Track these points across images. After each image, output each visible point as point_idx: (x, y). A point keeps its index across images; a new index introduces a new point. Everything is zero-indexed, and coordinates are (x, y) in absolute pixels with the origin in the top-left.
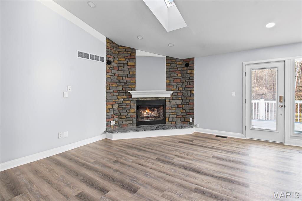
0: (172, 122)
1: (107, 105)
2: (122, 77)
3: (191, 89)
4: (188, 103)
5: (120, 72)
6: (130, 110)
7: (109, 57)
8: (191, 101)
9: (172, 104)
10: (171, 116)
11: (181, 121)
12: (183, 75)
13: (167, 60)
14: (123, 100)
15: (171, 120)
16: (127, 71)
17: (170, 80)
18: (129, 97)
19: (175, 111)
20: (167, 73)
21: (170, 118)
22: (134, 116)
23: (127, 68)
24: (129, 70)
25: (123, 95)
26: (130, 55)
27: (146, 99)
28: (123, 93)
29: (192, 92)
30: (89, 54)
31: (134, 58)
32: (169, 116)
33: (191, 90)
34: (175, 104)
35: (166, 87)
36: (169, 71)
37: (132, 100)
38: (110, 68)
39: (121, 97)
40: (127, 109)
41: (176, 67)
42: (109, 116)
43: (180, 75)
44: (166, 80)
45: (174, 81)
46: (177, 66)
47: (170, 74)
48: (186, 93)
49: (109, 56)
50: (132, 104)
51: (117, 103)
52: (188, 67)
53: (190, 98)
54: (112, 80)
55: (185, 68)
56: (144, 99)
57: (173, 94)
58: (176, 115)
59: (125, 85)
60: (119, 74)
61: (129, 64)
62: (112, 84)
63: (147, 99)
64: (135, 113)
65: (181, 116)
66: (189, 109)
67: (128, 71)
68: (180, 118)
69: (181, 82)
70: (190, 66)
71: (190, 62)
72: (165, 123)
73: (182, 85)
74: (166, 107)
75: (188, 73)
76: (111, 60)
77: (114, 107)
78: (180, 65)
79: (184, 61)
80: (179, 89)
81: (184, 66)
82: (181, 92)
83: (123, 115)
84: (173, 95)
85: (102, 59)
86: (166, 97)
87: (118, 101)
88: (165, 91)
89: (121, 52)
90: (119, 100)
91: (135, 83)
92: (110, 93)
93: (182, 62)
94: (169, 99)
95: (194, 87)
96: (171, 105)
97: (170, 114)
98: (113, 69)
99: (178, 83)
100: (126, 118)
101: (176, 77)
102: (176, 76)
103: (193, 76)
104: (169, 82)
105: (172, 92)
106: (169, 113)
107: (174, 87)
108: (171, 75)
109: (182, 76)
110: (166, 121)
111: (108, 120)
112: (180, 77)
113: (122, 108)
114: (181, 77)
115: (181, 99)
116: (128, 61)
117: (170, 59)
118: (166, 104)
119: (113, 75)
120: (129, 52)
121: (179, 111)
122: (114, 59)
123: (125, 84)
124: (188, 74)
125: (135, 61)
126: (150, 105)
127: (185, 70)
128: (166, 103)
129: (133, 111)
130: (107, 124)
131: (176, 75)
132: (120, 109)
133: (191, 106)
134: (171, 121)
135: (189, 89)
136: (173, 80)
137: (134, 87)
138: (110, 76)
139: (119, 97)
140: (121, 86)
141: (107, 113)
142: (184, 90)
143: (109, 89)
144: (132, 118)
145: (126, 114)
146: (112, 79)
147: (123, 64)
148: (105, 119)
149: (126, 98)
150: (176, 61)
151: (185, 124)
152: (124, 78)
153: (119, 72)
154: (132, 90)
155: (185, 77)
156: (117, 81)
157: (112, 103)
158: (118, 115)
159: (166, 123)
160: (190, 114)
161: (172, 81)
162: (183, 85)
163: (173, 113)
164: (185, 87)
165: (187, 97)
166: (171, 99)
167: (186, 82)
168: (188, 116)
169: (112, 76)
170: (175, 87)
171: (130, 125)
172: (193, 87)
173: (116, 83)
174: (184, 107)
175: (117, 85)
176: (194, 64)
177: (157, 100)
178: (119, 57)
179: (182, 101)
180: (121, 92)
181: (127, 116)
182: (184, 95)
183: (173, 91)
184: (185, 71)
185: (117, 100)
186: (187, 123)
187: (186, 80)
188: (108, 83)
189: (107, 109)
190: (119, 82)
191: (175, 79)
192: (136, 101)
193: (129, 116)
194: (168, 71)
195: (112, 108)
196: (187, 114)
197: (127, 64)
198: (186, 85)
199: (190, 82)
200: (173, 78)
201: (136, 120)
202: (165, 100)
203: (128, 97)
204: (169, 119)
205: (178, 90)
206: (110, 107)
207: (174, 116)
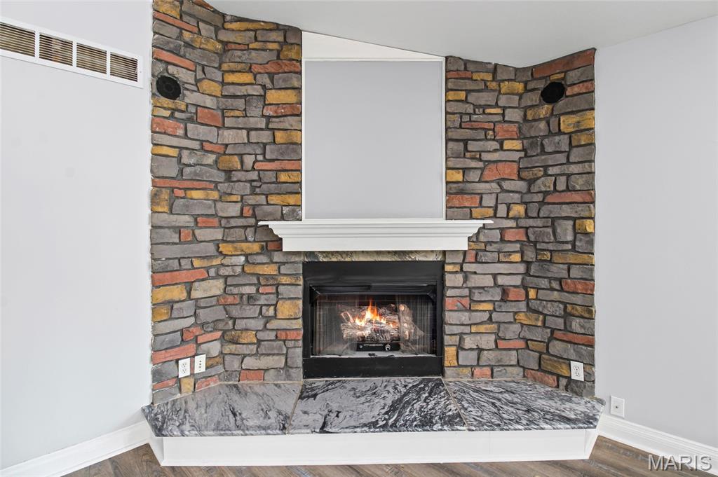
0: (477, 371)
1: (156, 285)
2: (241, 156)
3: (581, 210)
4: (560, 280)
5: (229, 136)
6: (275, 305)
7: (168, 63)
8: (575, 272)
9: (475, 281)
10: (469, 342)
11: (518, 364)
12: (533, 145)
13: (451, 75)
14: (247, 261)
15: (468, 358)
16: (262, 129)
17: (465, 170)
18: (271, 246)
19: (490, 318)
20: (450, 134)
21: (463, 349)
22: (292, 335)
23: (263, 116)
24: (270, 126)
25: (246, 240)
26: (278, 57)
27: (348, 259)
28: (245, 227)
29: (582, 225)
30: (70, 44)
31: (292, 69)
32: (461, 339)
33: (574, 219)
34: (488, 281)
35: (447, 201)
36: (461, 127)
37: (284, 263)
38: (172, 114)
39: (236, 249)
40: (262, 302)
41: (497, 106)
42: (168, 338)
43: (517, 145)
44: (448, 168)
45: (486, 172)
46: (501, 103)
47: (465, 142)
48: (550, 230)
49: (166, 56)
50: (284, 280)
51: (218, 276)
52: (561, 103)
53: (571, 258)
54: (187, 170)
55: (545, 110)
56: (340, 259)
57: (482, 238)
58: (493, 337)
59: (253, 193)
60: (227, 145)
61: (273, 96)
62: (186, 189)
63: (355, 259)
64: (300, 321)
65: (521, 344)
66: (567, 316)
67: (267, 128)
68: (514, 353)
69: (521, 179)
70: (569, 92)
71: (573, 76)
72: (442, 373)
73: (525, 191)
74: (443, 296)
75: (560, 133)
76: (184, 76)
77: (195, 294)
78: (517, 98)
79: (535, 76)
80: (509, 210)
81: (535, 98)
82: (518, 227)
83: (247, 330)
84: (478, 241)
85: (127, 68)
86: (444, 253)
87: (222, 265)
88: (443, 221)
89: (233, 46)
90: (227, 261)
91: (300, 183)
92: (178, 230)
93: (526, 84)
94: (460, 260)
95: (593, 202)
96: (470, 289)
97: (467, 329)
98: (190, 120)
99: (506, 185)
100: (259, 341)
101: (495, 156)
102: (495, 151)
103: (591, 145)
104: (458, 176)
105: (473, 226)
106: (462, 325)
107: (484, 203)
108: (472, 146)
109: (524, 150)
110: (446, 363)
111: (162, 356)
112: (516, 156)
113: (241, 298)
114: (522, 154)
115: (523, 261)
116: (269, 85)
117: (466, 69)
118: (448, 284)
119: (196, 145)
120: (271, 46)
121: (510, 318)
122: (200, 75)
123: (253, 188)
124: (557, 138)
125: (296, 84)
126: (369, 287)
127: (540, 119)
128: (448, 277)
129: (291, 310)
130: (157, 376)
131: (495, 145)
132: (230, 300)
133: (578, 299)
134: (472, 366)
135: (566, 211)
136: (482, 169)
137: (292, 202)
138: (174, 152)
139: (225, 248)
140: (234, 198)
141: (156, 322)
142: (535, 215)
143: (171, 209)
144: (284, 341)
145: (259, 324)
146: (190, 165)
147: (244, 96)
148: (149, 352)
149: (257, 254)
150: (494, 79)
151: (543, 382)
152: (249, 160)
153: (226, 133)
154: (283, 218)
155: (543, 152)
156: (220, 177)
157: (184, 276)
158: (221, 326)
159: (448, 371)
160: (570, 336)
161: (474, 176)
162: (529, 191)
163: (482, 328)
164: (543, 203)
165: (551, 251)
166: (470, 257)
167: (546, 175)
168: (557, 348)
169: (185, 153)
170: (489, 201)
171: (278, 377)
172: (588, 199)
173: (212, 186)
174: (537, 299)
175: (215, 195)
176: (596, 83)
177: (401, 264)
178: (225, 67)
179: (528, 269)
180: (233, 223)
181: (261, 335)
182: (535, 243)
183: (480, 223)
184: (542, 125)
185: (216, 262)
186: (551, 380)
187: (546, 167)
188: (160, 182)
189: (156, 306)
190: (229, 179)
191: (489, 162)
192: (305, 264)
193: (272, 335)
194: (457, 125)
195: (189, 298)
196: (552, 338)
197: (264, 97)
198: (546, 193)
199: (569, 176)
200: (480, 160)
201: (305, 354)
202: (442, 264)
203: (264, 250)
204: (461, 353)
205: (507, 218)
206: (177, 293)
207: (488, 341)
